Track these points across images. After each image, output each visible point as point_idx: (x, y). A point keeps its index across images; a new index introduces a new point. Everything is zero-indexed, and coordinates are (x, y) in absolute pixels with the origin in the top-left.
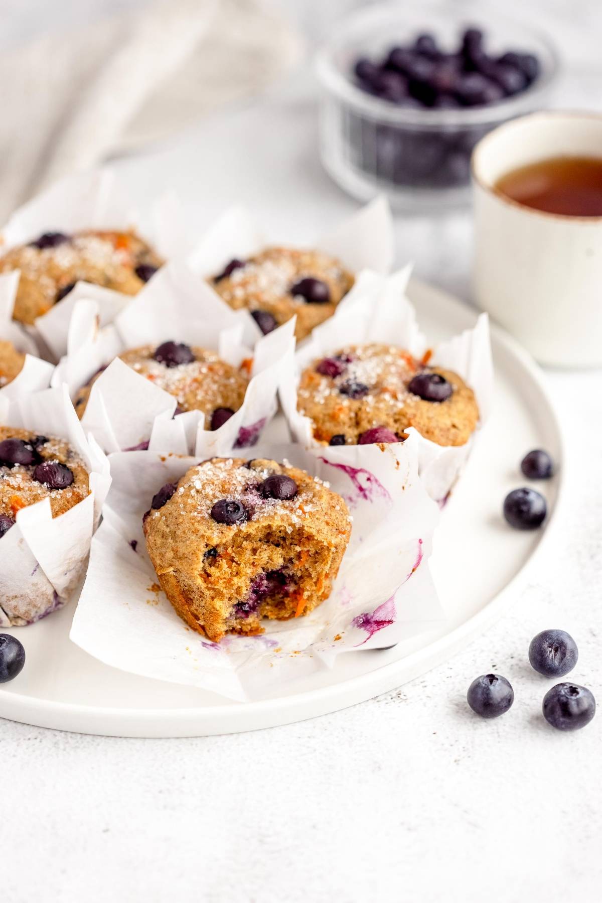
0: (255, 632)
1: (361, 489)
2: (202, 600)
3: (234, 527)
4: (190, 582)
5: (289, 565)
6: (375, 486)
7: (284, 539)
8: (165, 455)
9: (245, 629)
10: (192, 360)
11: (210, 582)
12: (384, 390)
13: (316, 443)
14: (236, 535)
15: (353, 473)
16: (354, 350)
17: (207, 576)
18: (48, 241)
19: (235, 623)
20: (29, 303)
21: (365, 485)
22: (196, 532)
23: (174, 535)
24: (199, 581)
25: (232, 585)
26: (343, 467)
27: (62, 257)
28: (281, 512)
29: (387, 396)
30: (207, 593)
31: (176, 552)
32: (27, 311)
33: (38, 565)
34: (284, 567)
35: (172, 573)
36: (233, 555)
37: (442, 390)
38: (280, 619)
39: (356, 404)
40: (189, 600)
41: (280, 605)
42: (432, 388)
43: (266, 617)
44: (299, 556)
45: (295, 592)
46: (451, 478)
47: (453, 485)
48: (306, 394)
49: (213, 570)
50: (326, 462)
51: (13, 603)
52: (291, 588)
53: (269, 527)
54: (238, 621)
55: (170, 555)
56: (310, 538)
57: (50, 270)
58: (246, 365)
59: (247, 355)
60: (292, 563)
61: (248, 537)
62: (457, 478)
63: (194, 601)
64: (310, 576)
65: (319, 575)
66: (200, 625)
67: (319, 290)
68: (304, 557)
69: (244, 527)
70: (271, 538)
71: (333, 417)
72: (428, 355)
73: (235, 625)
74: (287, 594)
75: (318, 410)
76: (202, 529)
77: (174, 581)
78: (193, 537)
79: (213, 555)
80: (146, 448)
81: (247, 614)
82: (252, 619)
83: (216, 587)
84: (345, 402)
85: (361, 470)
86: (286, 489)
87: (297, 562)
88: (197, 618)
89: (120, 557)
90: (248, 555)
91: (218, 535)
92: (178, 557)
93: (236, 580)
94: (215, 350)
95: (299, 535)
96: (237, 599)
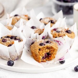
0: (45, 62)
1: (59, 44)
2: (38, 56)
3: (43, 46)
6: (61, 43)
7: (49, 48)
8: (33, 39)
9: (44, 61)
10: (36, 28)
12: (62, 32)
13: (53, 38)
14: (43, 47)
15: (58, 42)
16: (58, 28)
17: (39, 52)
18: (16, 15)
19: (42, 60)
20: (14, 22)
21: (60, 43)
22: (37, 46)
23: (34, 47)
24: (38, 53)
26: (57, 41)
27: (18, 17)
28: (49, 44)
29: (63, 32)
31: (35, 49)
32: (13, 23)
33: (16, 51)
34: (49, 52)
36: (42, 50)
37: (70, 32)
38: (48, 60)
39: (58, 33)
40: (36, 56)
41: (48, 58)
42: (69, 32)
43: (46, 60)
44: (51, 50)
45: (51, 56)
46: (71, 44)
47: (71, 45)
48: (52, 32)
49: (40, 52)
50: (54, 40)
51: (12, 57)
52: (50, 56)
53: (47, 46)
55: (34, 49)
56: (53, 48)
57: (16, 18)
58: (43, 30)
59: (44, 28)
61: (44, 47)
62: (72, 44)
64: (53, 54)
67: (53, 22)
69: (44, 46)
70: (48, 48)
71: (55, 35)
72: (68, 29)
74: (49, 57)
75: (53, 34)
76: (38, 46)
77: (34, 53)
78: (37, 47)
79: (40, 50)
80: (30, 37)
81: (44, 59)
82: (45, 60)
83: (40, 54)
84: (57, 33)
85: (59, 41)
86: (49, 42)
87: (51, 52)
88: (37, 59)
89: (27, 52)
90: (44, 50)
91: (40, 47)
92: (35, 50)
93: (43, 53)
94: (39, 28)
95: (51, 48)
96: (43, 56)
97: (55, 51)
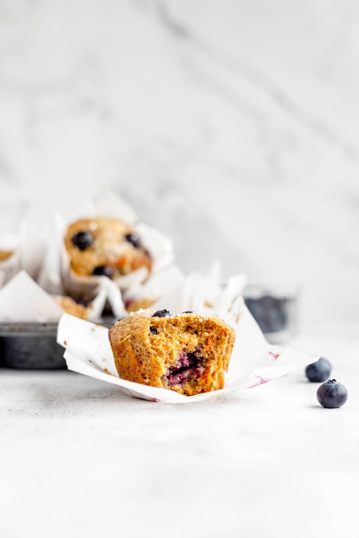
2: (149, 359)
4: (141, 346)
5: (201, 349)
11: (154, 344)
17: (152, 340)
23: (130, 323)
24: (148, 341)
30: (153, 352)
31: (132, 327)
34: (198, 351)
35: (129, 341)
36: (167, 333)
40: (140, 362)
41: (195, 385)
43: (186, 393)
44: (206, 340)
45: (204, 373)
49: (156, 337)
52: (201, 370)
55: (128, 329)
56: (213, 326)
60: (203, 348)
61: (175, 324)
63: (143, 362)
64: (213, 358)
65: (219, 357)
66: (146, 384)
68: (210, 342)
70: (190, 329)
77: (129, 348)
79: (154, 330)
83: (158, 348)
87: (206, 346)
88: (145, 377)
92: (134, 329)
95: (206, 328)
96: (170, 363)
97: (224, 343)
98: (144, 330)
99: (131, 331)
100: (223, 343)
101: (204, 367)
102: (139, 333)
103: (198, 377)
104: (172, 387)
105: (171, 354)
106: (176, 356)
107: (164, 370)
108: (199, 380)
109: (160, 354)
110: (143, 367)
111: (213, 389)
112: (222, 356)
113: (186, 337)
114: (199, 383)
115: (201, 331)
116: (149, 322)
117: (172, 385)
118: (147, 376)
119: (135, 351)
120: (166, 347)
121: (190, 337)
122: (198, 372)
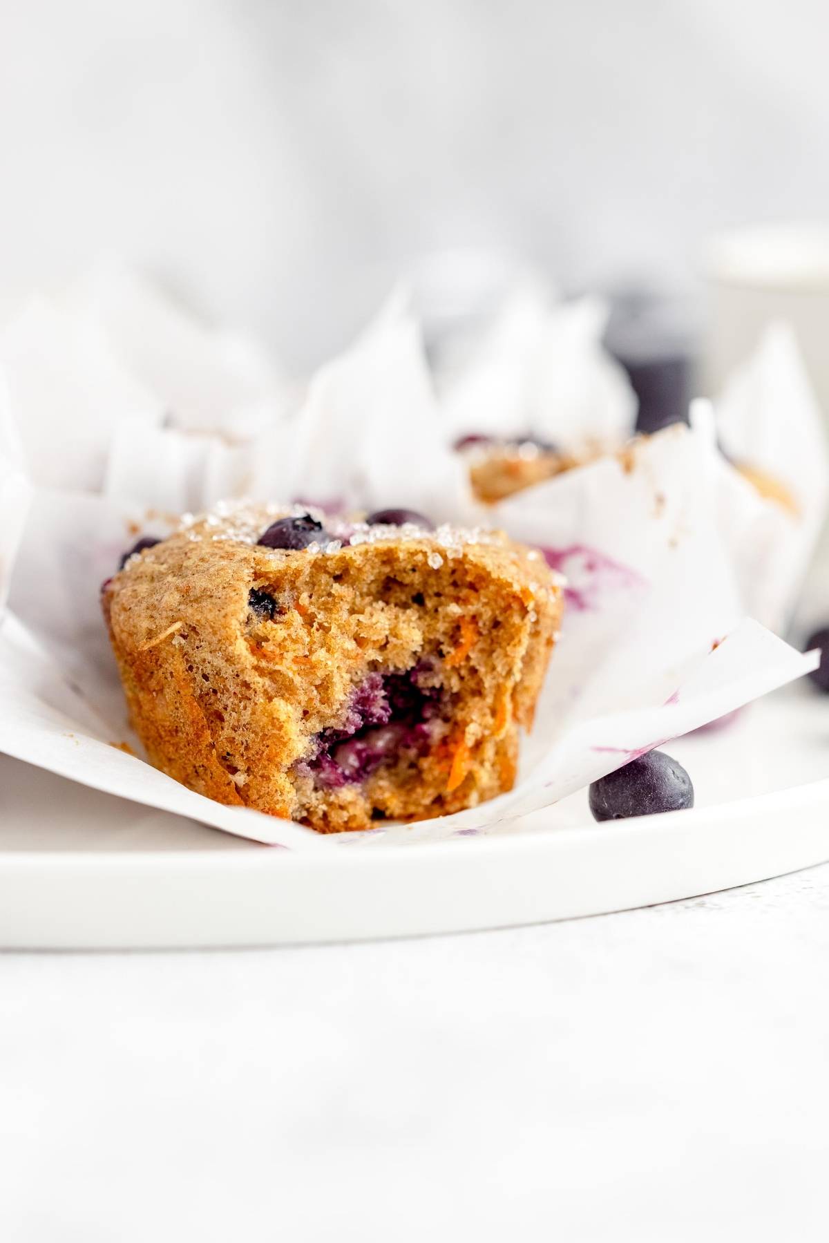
2: (245, 708)
3: (311, 551)
4: (219, 662)
5: (434, 660)
7: (420, 601)
9: (337, 816)
11: (264, 656)
14: (317, 566)
17: (257, 644)
19: (314, 798)
22: (228, 556)
23: (178, 570)
24: (241, 648)
25: (313, 667)
30: (259, 682)
31: (185, 592)
34: (423, 667)
35: (178, 641)
36: (312, 609)
38: (407, 817)
40: (215, 717)
43: (379, 812)
44: (455, 629)
45: (445, 741)
49: (271, 630)
52: (436, 730)
53: (390, 555)
54: (320, 794)
55: (172, 599)
56: (480, 582)
60: (441, 655)
61: (343, 574)
63: (226, 716)
64: (478, 692)
65: (499, 689)
66: (237, 789)
68: (467, 635)
69: (335, 550)
70: (396, 588)
73: (314, 802)
76: (242, 551)
77: (179, 666)
82: (351, 797)
83: (277, 667)
87: (452, 650)
88: (231, 767)
90: (343, 614)
91: (277, 560)
92: (191, 598)
95: (455, 584)
96: (322, 718)
97: (516, 640)
98: (230, 608)
99: (182, 607)
100: (513, 643)
101: (446, 719)
102: (210, 617)
103: (425, 752)
104: (330, 795)
105: (324, 687)
106: (342, 693)
107: (301, 744)
108: (425, 763)
109: (285, 689)
110: (227, 732)
111: (474, 796)
112: (510, 684)
113: (380, 619)
114: (428, 777)
115: (438, 595)
116: (247, 573)
117: (331, 788)
118: (241, 765)
119: (199, 678)
120: (306, 662)
121: (397, 617)
122: (426, 736)
